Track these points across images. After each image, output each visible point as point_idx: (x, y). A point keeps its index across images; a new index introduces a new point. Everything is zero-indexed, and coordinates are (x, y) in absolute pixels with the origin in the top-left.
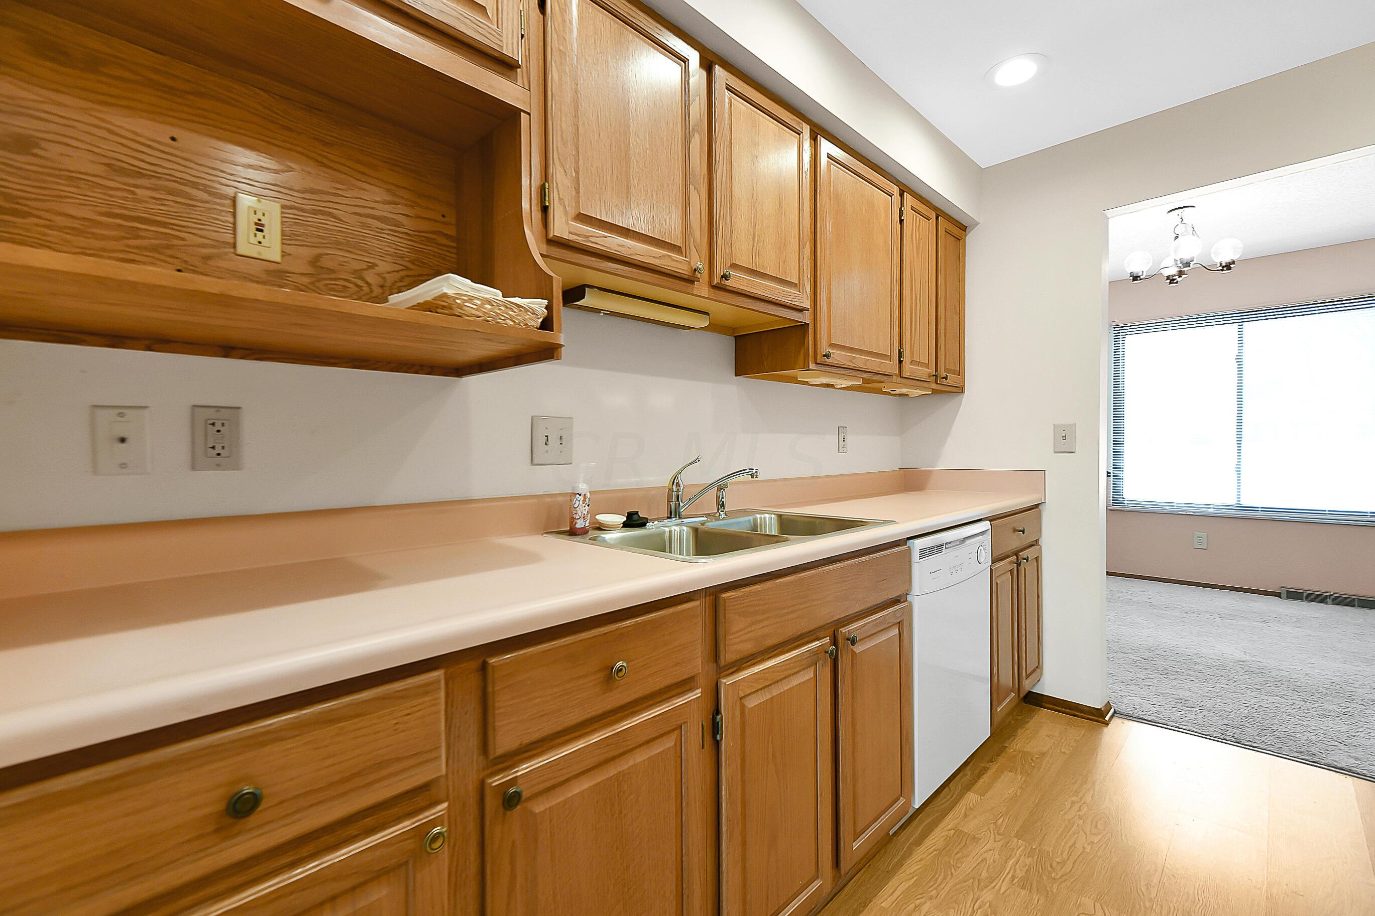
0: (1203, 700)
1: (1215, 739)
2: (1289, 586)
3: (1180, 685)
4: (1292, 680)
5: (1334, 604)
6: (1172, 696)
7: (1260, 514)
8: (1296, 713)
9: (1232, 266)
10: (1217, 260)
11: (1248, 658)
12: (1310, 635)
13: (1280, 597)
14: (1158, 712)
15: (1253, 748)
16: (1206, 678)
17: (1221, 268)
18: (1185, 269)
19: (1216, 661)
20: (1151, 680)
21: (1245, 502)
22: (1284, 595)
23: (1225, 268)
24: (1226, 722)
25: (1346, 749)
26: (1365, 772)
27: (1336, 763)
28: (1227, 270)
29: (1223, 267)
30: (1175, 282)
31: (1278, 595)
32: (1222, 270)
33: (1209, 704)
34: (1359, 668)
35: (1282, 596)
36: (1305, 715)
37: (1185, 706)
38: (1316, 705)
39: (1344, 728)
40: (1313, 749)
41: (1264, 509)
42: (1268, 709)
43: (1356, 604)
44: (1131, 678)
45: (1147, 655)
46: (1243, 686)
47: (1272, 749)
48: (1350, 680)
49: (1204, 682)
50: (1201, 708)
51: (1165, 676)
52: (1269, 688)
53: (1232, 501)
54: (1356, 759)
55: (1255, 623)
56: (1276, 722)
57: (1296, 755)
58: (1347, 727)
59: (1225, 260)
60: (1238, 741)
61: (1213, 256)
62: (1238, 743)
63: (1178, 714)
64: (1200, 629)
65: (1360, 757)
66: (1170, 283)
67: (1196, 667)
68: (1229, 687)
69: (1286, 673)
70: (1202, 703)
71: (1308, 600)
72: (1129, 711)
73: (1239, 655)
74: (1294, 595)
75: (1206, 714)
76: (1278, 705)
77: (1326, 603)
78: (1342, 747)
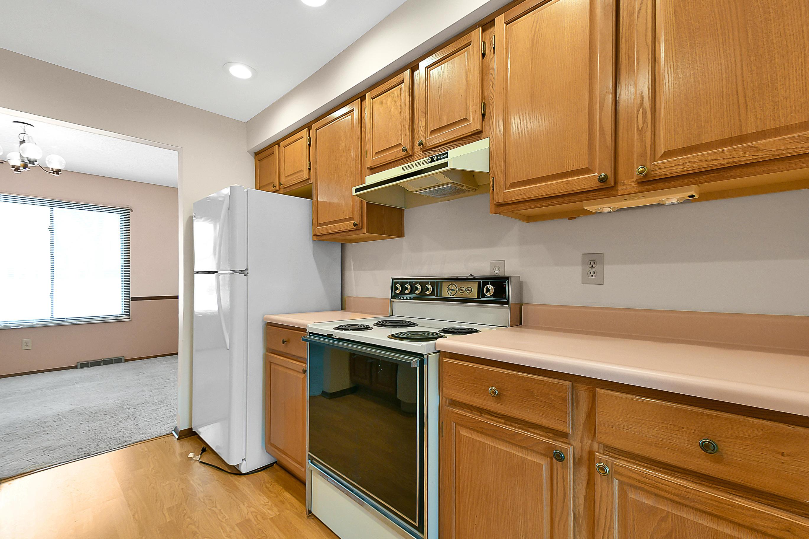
0: (60, 442)
1: (76, 460)
2: (81, 361)
3: (41, 440)
4: (101, 410)
5: (104, 365)
6: (39, 449)
7: (65, 322)
8: (110, 425)
9: (60, 173)
10: (50, 166)
11: (74, 407)
12: (100, 384)
13: (77, 368)
14: (35, 463)
15: (97, 454)
16: (56, 428)
17: (52, 172)
18: (29, 165)
19: (57, 416)
20: (20, 445)
21: (55, 317)
22: (79, 366)
23: (55, 173)
24: (78, 447)
25: (137, 431)
26: (147, 438)
27: (136, 441)
28: (56, 174)
29: (54, 172)
30: (19, 171)
31: (76, 367)
32: (53, 173)
33: (63, 442)
34: (126, 392)
35: (78, 367)
36: (114, 424)
37: (50, 451)
38: (117, 417)
39: (132, 423)
40: (125, 439)
41: (68, 319)
42: (96, 430)
43: (114, 362)
44: (4, 451)
45: (8, 431)
46: (79, 424)
47: (107, 449)
48: (125, 399)
49: (56, 431)
50: (61, 447)
51: (29, 439)
52: (92, 419)
53: (48, 316)
54: (142, 434)
55: (69, 387)
56: (103, 434)
57: (118, 446)
58: (133, 421)
59: (56, 167)
60: (88, 454)
61: (47, 162)
62: (89, 455)
63: (48, 458)
64: (39, 401)
65: (143, 432)
66: (15, 170)
67: (47, 424)
68: (71, 427)
69: (97, 407)
70: (60, 444)
71: (91, 366)
72: (12, 473)
73: (69, 408)
74: (84, 365)
75: (65, 449)
76: (100, 426)
77: (100, 365)
78: (135, 432)
